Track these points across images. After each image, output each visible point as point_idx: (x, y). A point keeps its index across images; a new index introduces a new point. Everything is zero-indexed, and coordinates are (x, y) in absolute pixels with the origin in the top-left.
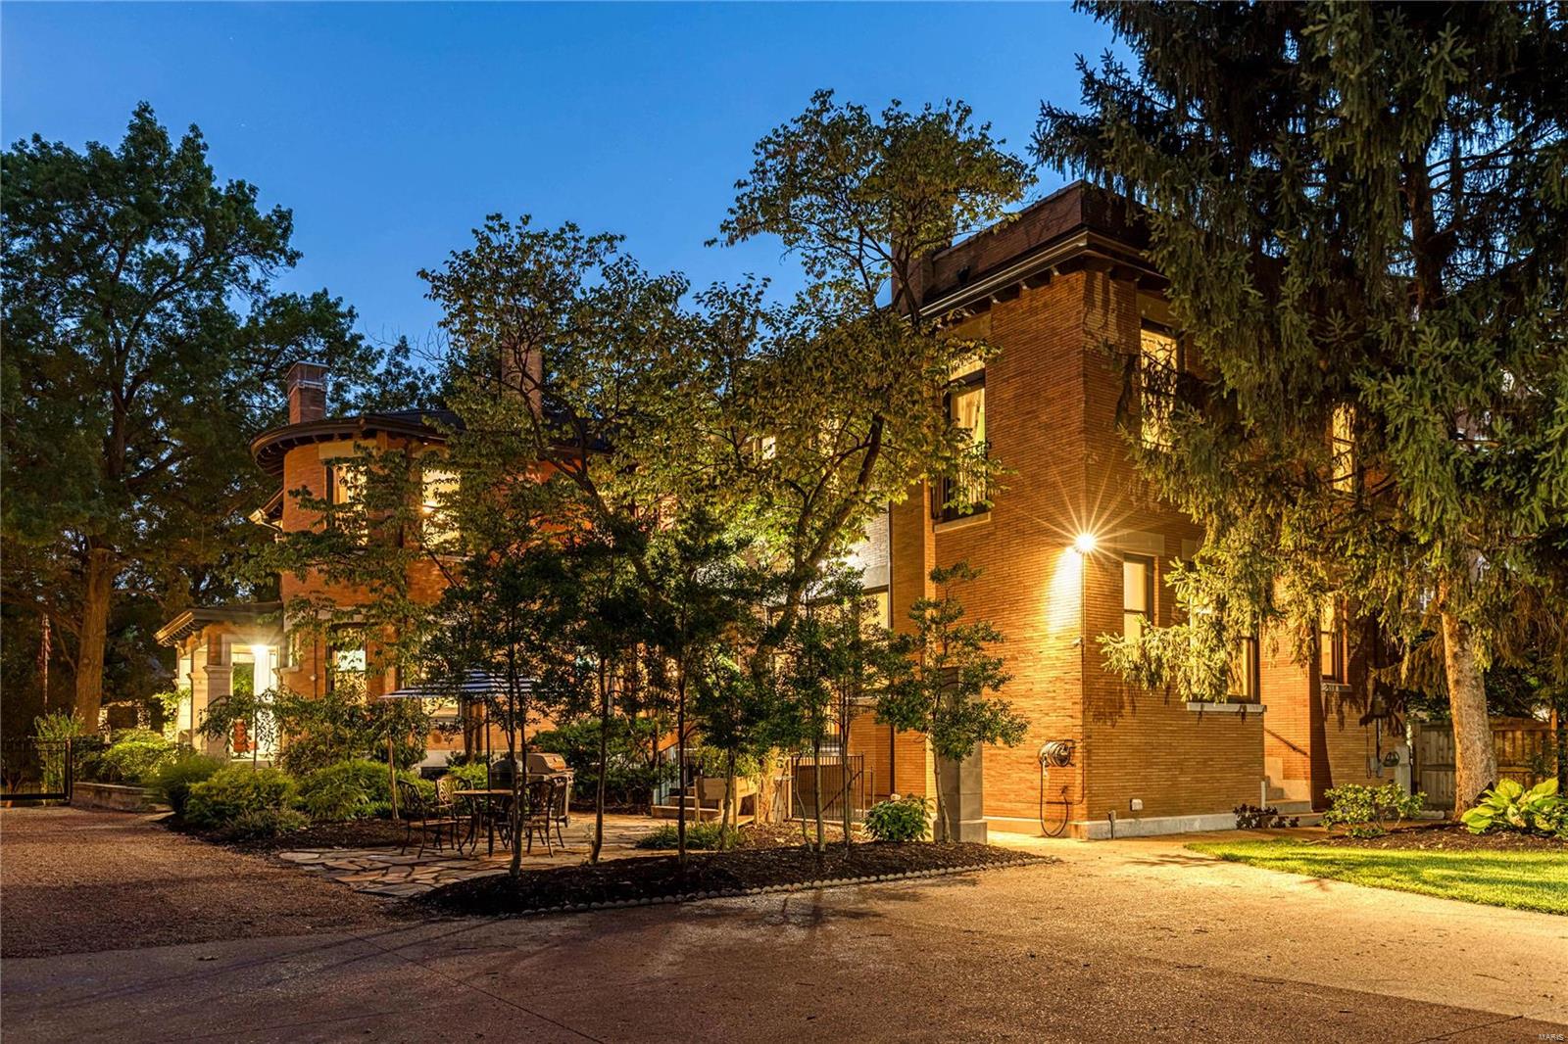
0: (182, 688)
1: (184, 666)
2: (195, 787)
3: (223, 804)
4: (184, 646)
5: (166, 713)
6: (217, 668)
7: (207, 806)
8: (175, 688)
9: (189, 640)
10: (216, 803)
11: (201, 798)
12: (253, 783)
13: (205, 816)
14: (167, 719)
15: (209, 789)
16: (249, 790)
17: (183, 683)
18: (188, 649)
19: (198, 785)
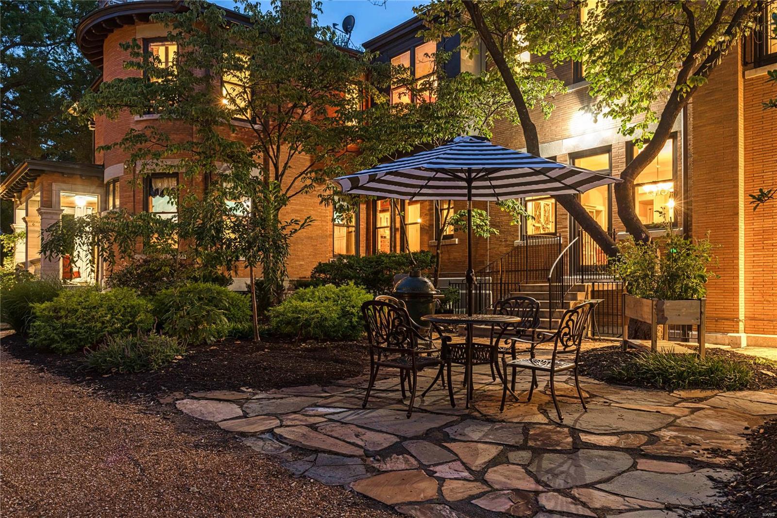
0: (18, 231)
1: (20, 214)
2: (39, 307)
3: (74, 326)
4: (20, 198)
5: (5, 250)
6: (49, 210)
7: (55, 329)
8: (12, 231)
9: (24, 192)
10: (65, 326)
11: (48, 319)
12: (106, 304)
13: (53, 341)
14: (6, 255)
15: (56, 310)
16: (102, 311)
17: (19, 226)
18: (23, 199)
19: (43, 306)
